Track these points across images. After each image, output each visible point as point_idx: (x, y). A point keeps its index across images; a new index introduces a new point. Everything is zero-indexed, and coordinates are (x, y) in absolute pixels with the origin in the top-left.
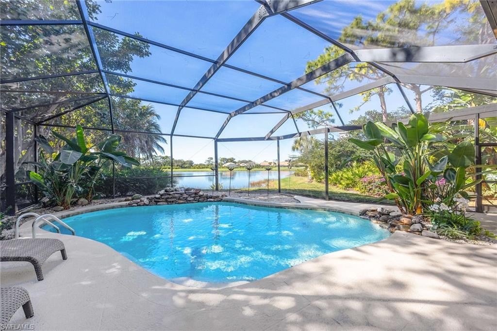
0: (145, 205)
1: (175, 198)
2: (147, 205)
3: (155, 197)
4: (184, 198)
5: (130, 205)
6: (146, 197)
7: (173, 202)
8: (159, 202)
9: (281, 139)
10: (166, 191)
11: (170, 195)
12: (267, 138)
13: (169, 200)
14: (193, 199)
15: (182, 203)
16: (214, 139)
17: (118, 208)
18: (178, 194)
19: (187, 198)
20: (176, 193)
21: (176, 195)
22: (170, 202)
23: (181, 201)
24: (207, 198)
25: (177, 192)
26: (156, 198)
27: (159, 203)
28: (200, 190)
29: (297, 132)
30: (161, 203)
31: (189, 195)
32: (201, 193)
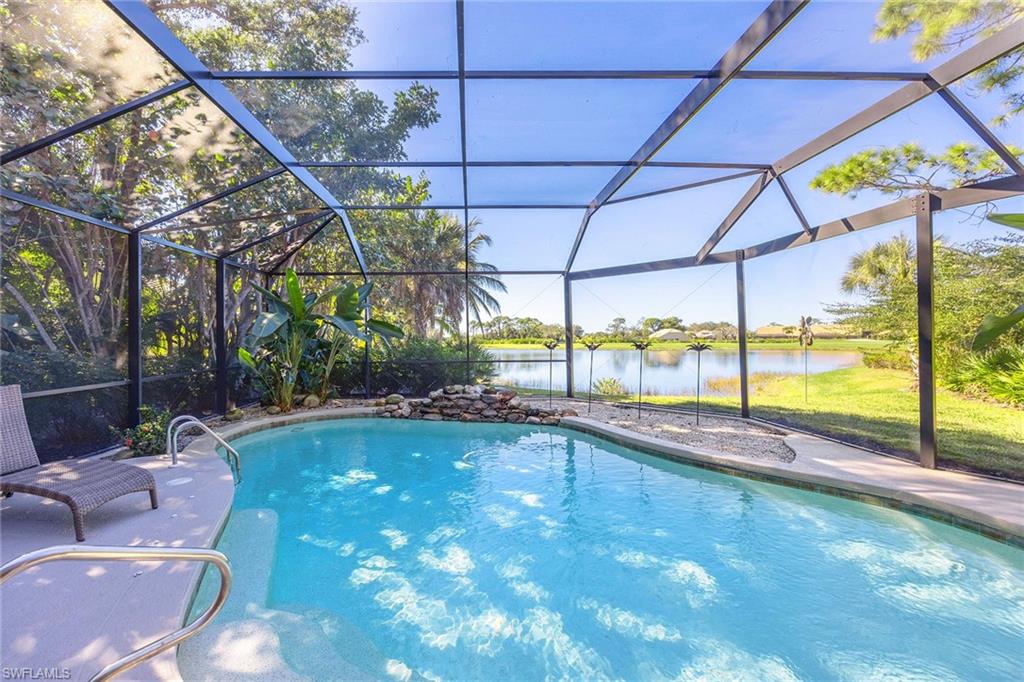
0: (402, 416)
1: (459, 407)
2: (407, 418)
3: (422, 403)
4: (477, 409)
5: (379, 415)
6: (408, 400)
7: (452, 416)
8: (428, 413)
9: (751, 257)
10: (445, 392)
11: (449, 400)
12: (701, 258)
13: (448, 411)
14: (495, 413)
15: (470, 421)
16: (563, 273)
17: (360, 417)
18: (467, 399)
19: (482, 409)
20: (463, 398)
21: (462, 402)
22: (448, 415)
23: (469, 417)
24: (527, 415)
25: (464, 395)
26: (426, 406)
27: (426, 416)
28: (513, 395)
29: (801, 228)
30: (431, 416)
31: (489, 404)
32: (513, 402)
